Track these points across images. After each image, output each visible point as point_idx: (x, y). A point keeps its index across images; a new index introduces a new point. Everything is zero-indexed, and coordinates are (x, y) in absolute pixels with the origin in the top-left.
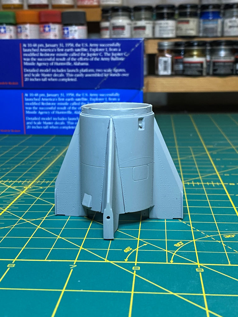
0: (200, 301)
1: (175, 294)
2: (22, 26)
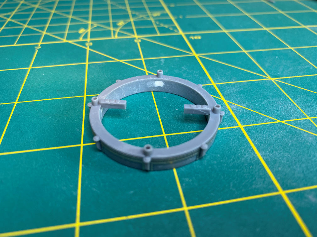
0: (140, 64)
1: (121, 61)
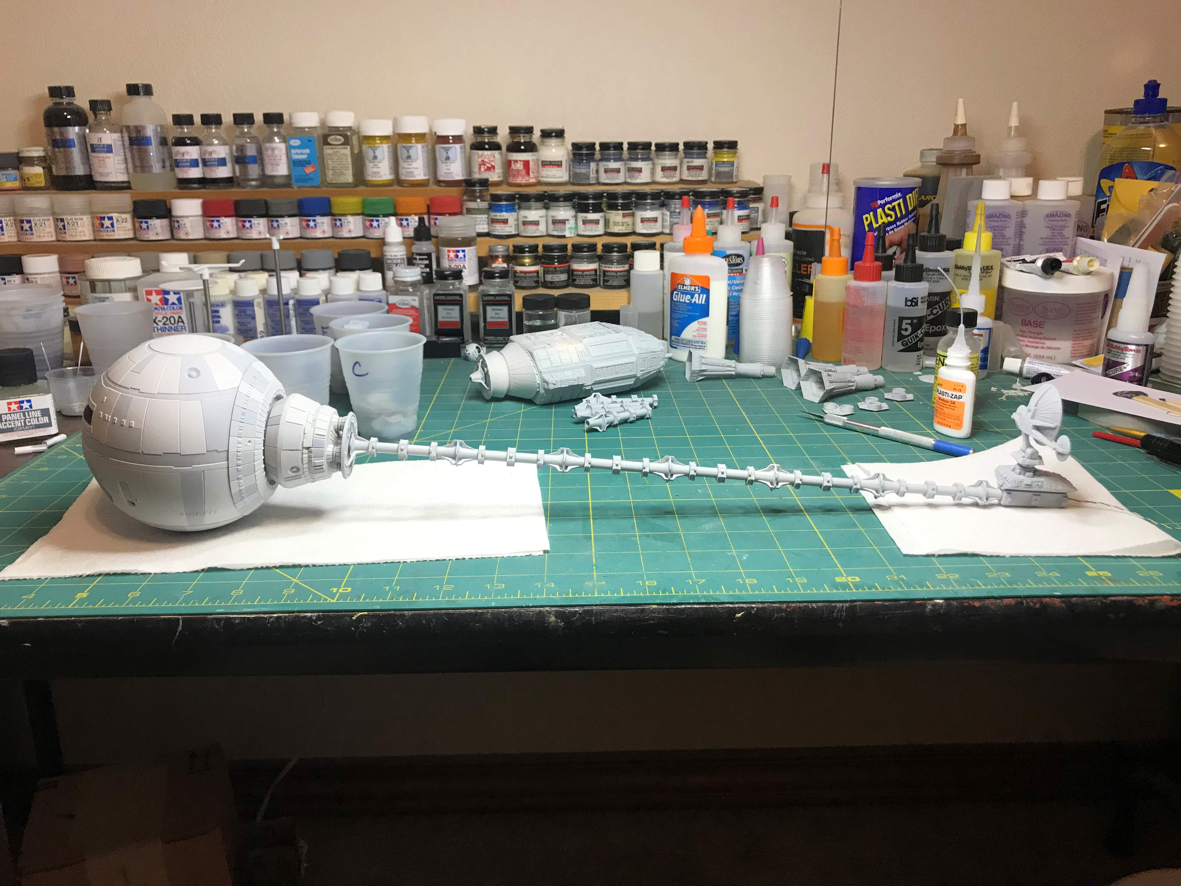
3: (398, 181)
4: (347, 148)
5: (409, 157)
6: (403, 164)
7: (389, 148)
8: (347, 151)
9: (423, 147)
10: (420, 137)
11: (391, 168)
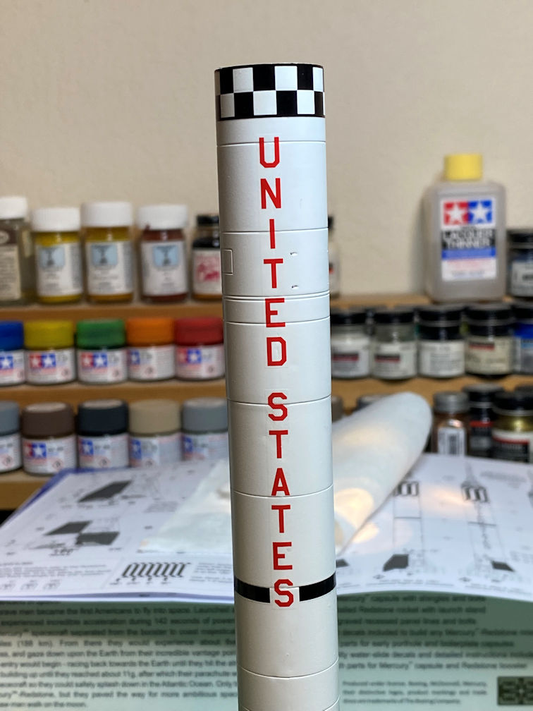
2: (141, 351)
3: (86, 296)
4: (13, 250)
5: (103, 261)
6: (94, 272)
7: (72, 248)
8: (13, 253)
9: (125, 246)
10: (120, 232)
11: (75, 278)
